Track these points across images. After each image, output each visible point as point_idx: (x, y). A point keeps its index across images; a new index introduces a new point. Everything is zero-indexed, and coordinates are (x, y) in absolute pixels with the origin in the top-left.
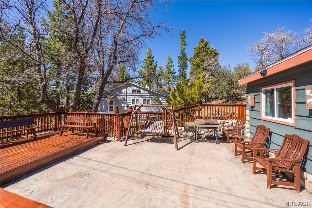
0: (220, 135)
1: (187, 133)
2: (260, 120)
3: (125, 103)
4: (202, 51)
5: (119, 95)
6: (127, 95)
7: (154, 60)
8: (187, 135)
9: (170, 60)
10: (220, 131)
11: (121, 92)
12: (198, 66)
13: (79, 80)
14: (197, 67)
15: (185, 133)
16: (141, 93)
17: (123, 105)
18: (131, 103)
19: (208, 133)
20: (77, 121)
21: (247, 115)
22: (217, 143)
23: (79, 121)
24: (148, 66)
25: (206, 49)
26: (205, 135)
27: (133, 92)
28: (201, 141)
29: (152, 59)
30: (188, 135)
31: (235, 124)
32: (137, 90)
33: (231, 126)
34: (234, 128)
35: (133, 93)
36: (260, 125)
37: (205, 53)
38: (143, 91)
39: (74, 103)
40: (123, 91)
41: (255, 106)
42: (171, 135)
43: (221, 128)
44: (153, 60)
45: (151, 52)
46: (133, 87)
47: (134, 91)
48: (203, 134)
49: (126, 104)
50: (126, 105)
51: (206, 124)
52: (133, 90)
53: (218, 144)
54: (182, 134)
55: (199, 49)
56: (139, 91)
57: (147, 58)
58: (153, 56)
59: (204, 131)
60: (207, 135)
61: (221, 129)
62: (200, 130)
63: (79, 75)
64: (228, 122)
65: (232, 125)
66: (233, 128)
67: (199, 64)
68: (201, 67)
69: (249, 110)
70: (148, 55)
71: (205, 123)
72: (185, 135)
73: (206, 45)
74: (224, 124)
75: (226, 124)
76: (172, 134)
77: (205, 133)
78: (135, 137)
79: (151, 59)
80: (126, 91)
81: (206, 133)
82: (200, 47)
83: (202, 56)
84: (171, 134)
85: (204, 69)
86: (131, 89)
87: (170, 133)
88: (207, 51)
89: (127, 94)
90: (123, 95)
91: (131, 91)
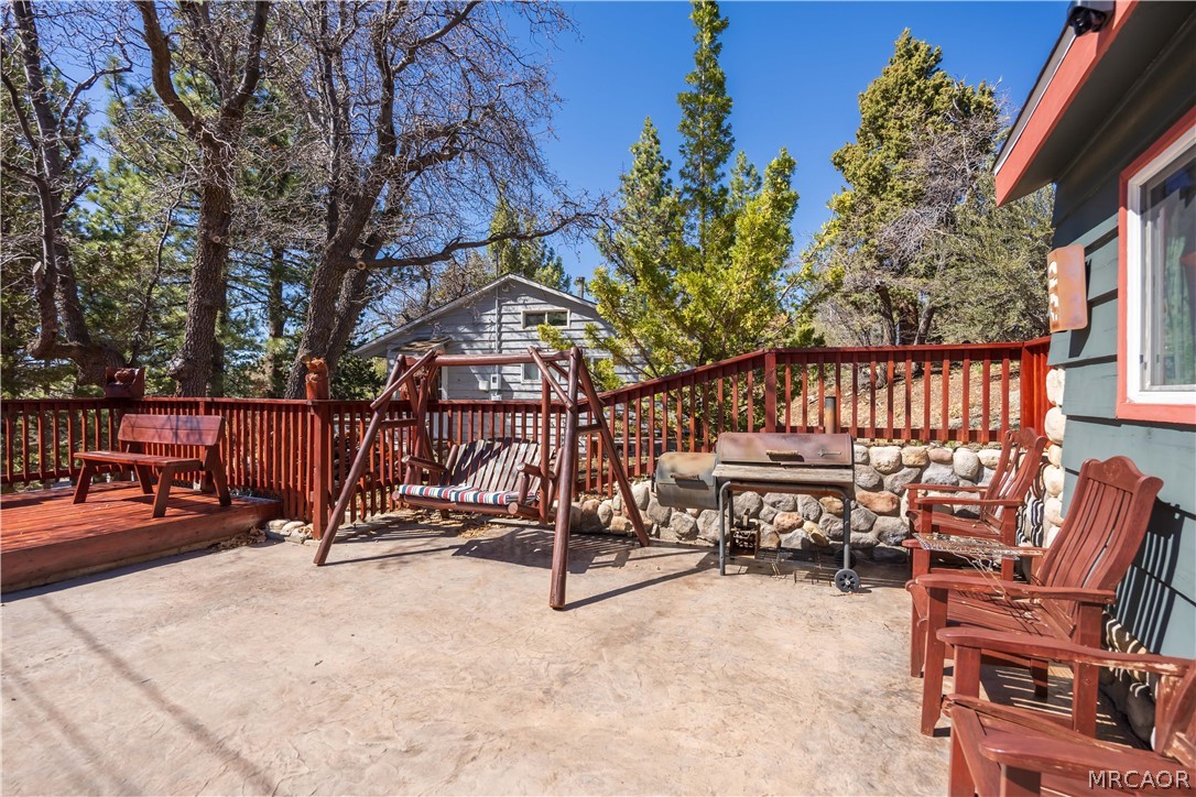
0: (892, 540)
1: (697, 516)
2: (1117, 422)
3: (492, 376)
4: (900, 102)
5: (470, 342)
6: (504, 337)
7: (670, 181)
8: (694, 533)
9: (748, 174)
10: (895, 513)
11: (478, 327)
12: (878, 184)
13: (208, 251)
14: (873, 191)
15: (685, 516)
16: (567, 327)
17: (482, 386)
18: (521, 378)
19: (816, 521)
20: (153, 437)
21: (1052, 406)
22: (841, 586)
23: (160, 437)
24: (640, 212)
25: (921, 92)
26: (799, 532)
27: (527, 324)
28: (755, 569)
29: (661, 175)
30: (700, 528)
31: (993, 473)
32: (549, 313)
33: (969, 484)
34: (982, 495)
35: (529, 328)
36: (1102, 459)
37: (915, 113)
38: (576, 316)
39: (187, 360)
40: (487, 319)
41: (1088, 328)
42: (611, 528)
43: (900, 494)
44: (665, 180)
45: (657, 142)
46: (531, 300)
47: (532, 319)
48: (791, 529)
49: (494, 379)
50: (495, 386)
51: (777, 460)
52: (528, 316)
53: (853, 588)
54: (666, 524)
55: (887, 91)
56: (557, 318)
57: (639, 170)
58: (669, 162)
59: (795, 509)
60: (814, 536)
61: (904, 499)
62: (773, 505)
63: (206, 227)
64: (947, 457)
65: (976, 476)
66: (976, 497)
67: (885, 169)
68: (892, 188)
69: (1066, 366)
70: (644, 156)
71: (772, 456)
72: (686, 529)
73: (924, 72)
74: (923, 468)
75: (934, 473)
76: (615, 519)
77: (800, 525)
78: (428, 527)
79: (655, 176)
80: (495, 319)
81: (808, 525)
82: (891, 80)
83: (902, 128)
84: (608, 523)
85: (910, 194)
86: (521, 309)
87: (604, 514)
88: (929, 102)
89: (500, 333)
90: (486, 336)
91: (521, 318)
